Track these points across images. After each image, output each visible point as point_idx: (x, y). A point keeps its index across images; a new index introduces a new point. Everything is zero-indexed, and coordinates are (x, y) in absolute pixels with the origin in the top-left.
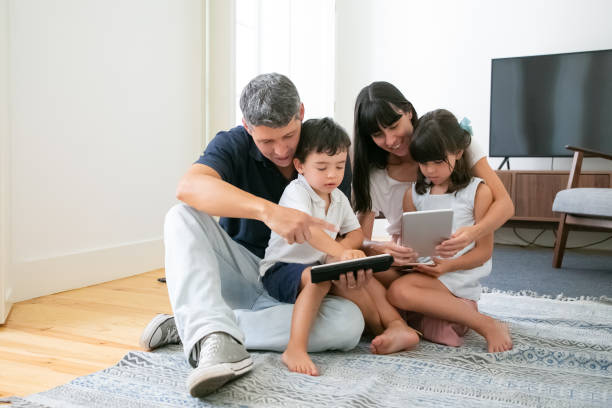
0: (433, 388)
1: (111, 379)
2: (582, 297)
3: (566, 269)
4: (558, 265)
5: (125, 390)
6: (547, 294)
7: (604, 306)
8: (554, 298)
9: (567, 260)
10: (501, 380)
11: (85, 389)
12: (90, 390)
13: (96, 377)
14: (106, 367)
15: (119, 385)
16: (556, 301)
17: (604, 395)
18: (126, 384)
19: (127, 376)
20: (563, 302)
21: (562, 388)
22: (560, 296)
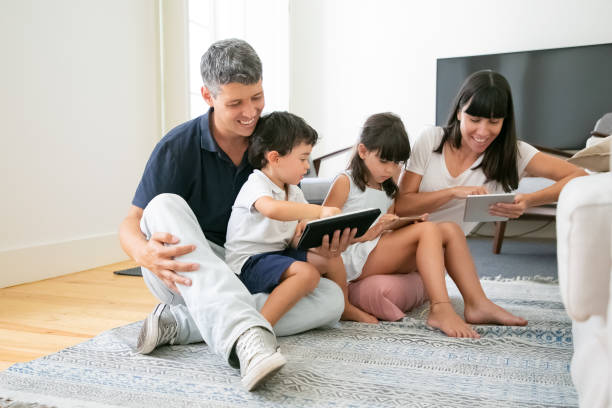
0: (377, 361)
1: (52, 365)
2: (518, 278)
3: (506, 254)
4: (498, 251)
5: (65, 375)
6: (487, 276)
7: (538, 285)
8: (493, 279)
9: (505, 247)
10: (443, 352)
11: (24, 376)
12: (28, 376)
13: (36, 364)
14: (47, 353)
15: (61, 371)
16: (495, 282)
17: (538, 362)
18: (67, 369)
19: (68, 361)
20: (500, 283)
21: (499, 357)
22: (498, 277)
